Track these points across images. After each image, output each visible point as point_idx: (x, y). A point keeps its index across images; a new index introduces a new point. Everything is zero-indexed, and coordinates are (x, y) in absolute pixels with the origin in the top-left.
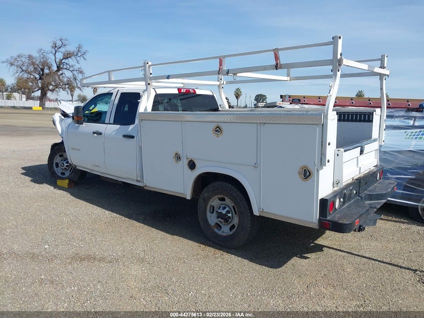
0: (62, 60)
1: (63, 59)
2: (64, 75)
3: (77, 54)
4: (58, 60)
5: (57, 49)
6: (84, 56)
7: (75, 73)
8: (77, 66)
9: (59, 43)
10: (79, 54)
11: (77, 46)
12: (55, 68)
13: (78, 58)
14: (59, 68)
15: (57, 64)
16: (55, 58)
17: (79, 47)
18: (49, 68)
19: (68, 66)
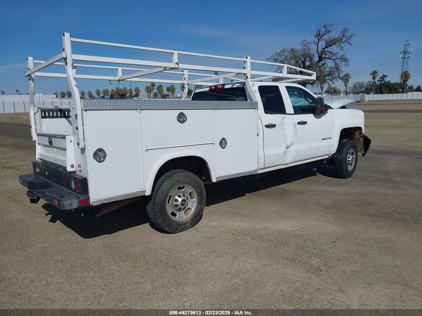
0: (324, 49)
1: (326, 48)
2: (326, 65)
3: (342, 39)
4: (320, 50)
5: (321, 38)
6: (349, 41)
7: (338, 61)
8: (341, 53)
9: (323, 31)
10: (344, 39)
11: (342, 30)
12: (316, 59)
13: (342, 44)
14: (320, 59)
15: (319, 55)
16: (318, 48)
17: (345, 31)
18: (311, 59)
19: (331, 55)
